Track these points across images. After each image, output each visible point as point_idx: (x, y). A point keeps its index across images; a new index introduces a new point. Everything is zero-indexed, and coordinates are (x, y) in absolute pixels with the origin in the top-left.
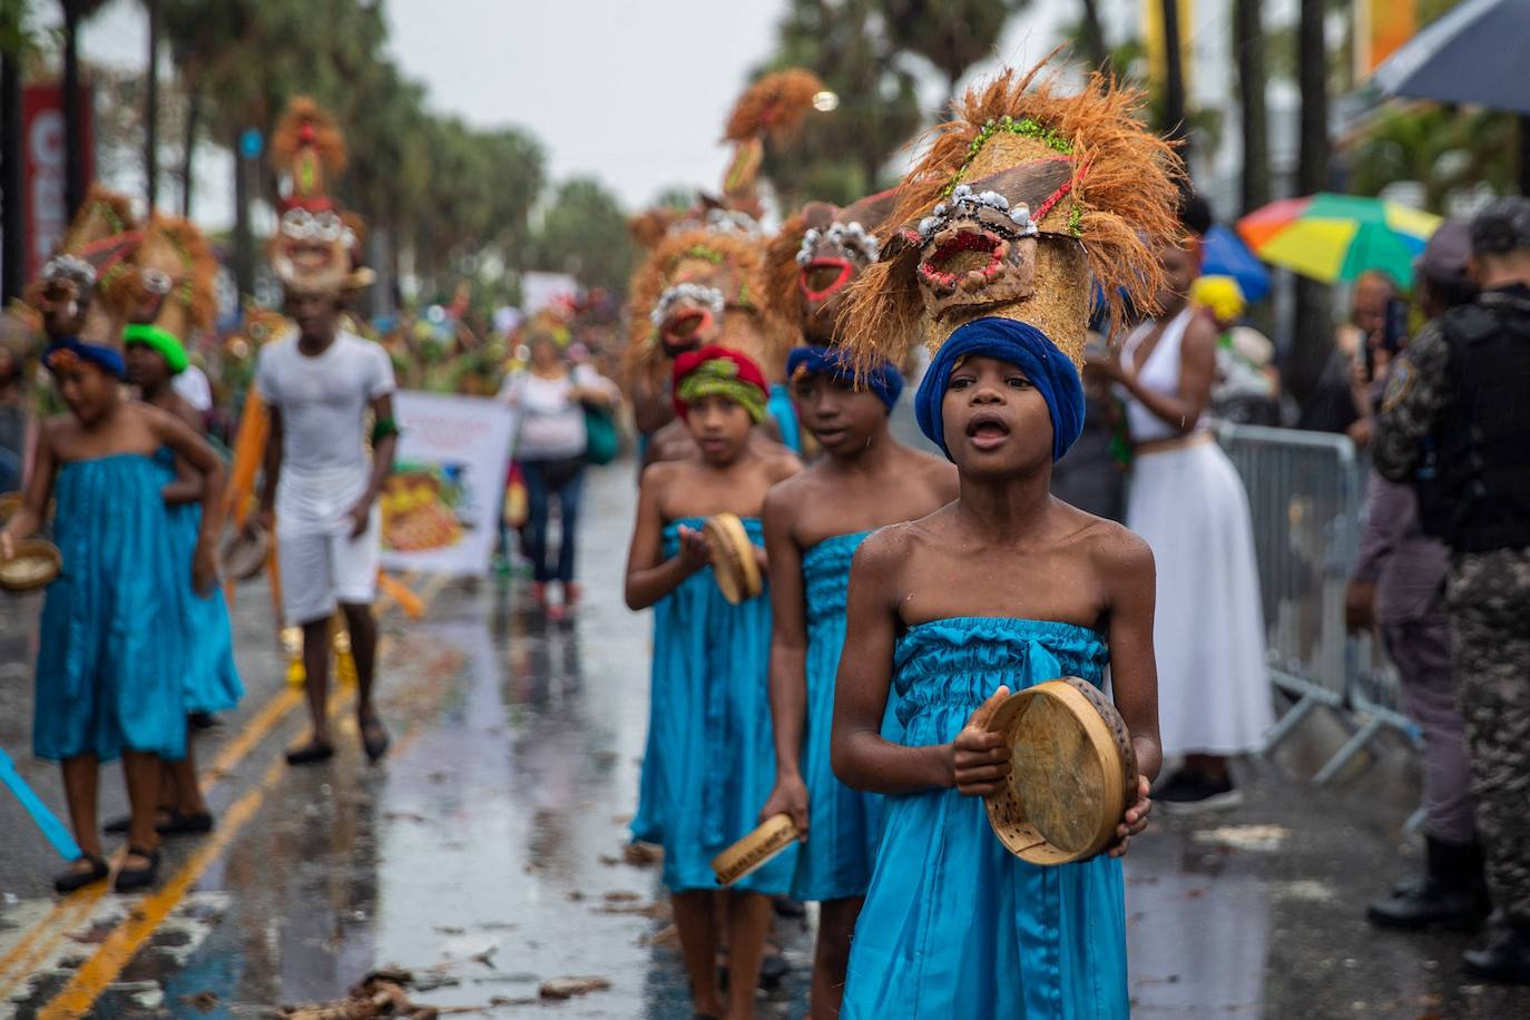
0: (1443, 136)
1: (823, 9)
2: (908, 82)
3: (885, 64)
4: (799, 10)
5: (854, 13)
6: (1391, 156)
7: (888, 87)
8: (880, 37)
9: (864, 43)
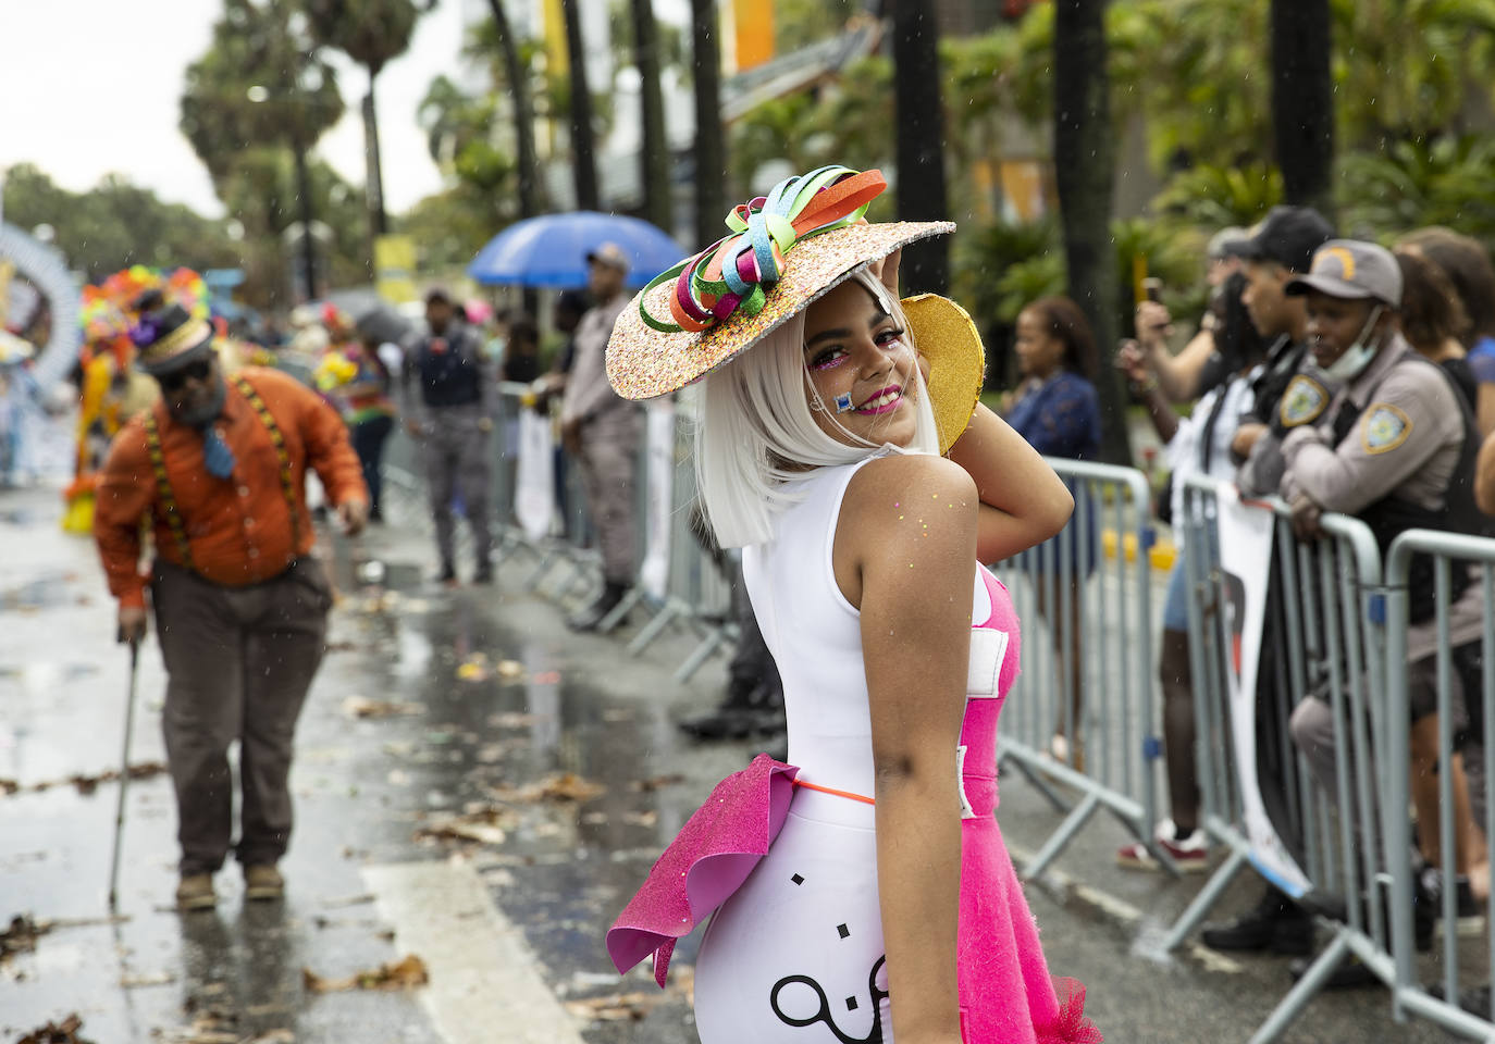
0: (811, 119)
1: (249, 9)
2: (329, 73)
3: (307, 58)
4: (228, 11)
5: (279, 13)
6: (763, 136)
7: (311, 79)
8: (303, 35)
9: (288, 40)
